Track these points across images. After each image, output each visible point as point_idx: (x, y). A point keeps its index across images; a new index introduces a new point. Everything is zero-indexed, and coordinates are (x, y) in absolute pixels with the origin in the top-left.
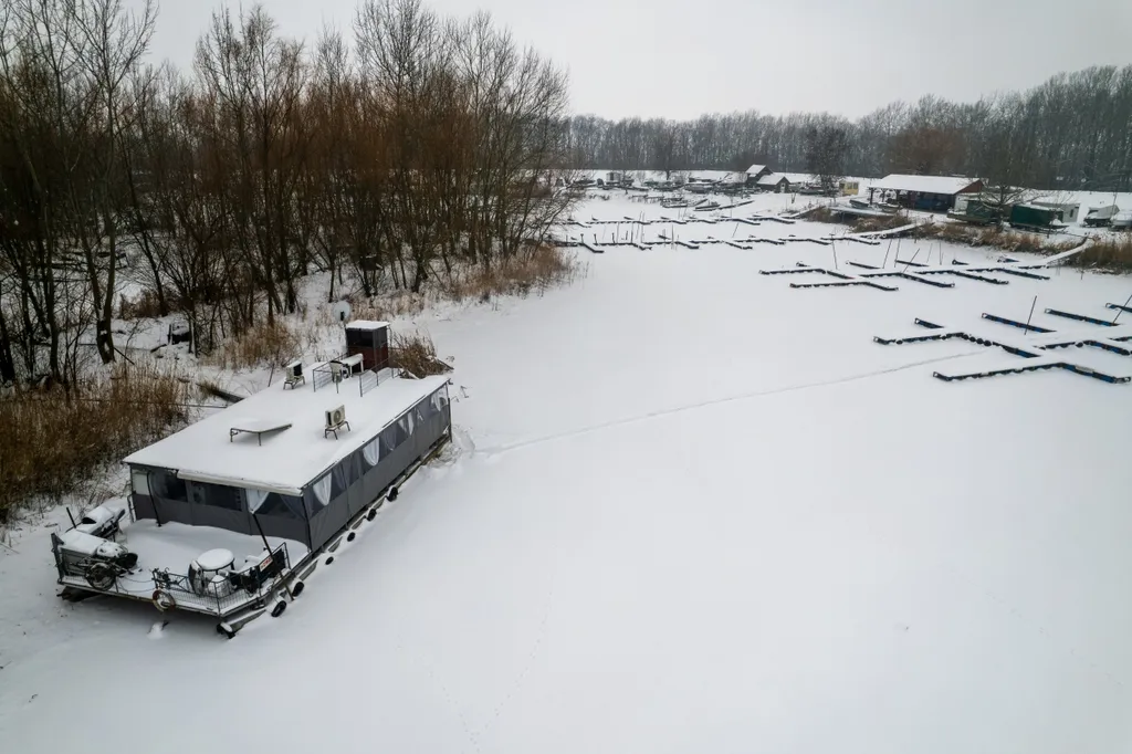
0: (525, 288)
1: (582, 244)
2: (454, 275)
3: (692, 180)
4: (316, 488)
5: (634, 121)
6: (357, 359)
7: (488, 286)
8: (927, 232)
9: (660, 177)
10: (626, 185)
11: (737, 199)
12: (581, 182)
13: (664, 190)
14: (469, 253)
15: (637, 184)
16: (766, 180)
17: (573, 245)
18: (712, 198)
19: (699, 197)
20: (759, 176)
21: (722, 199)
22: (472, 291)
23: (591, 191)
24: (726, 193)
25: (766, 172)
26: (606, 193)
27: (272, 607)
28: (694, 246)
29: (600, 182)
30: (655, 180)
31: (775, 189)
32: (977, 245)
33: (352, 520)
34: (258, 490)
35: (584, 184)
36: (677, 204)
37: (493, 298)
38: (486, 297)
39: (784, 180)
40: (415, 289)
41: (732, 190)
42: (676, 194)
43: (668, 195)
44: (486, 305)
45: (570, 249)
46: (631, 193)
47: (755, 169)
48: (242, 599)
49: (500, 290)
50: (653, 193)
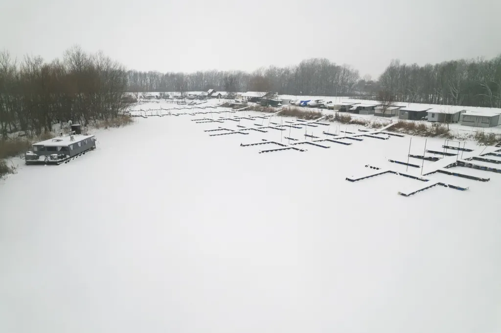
0: (119, 126)
1: (141, 116)
2: (96, 122)
3: (190, 95)
4: (70, 146)
5: (172, 73)
6: (74, 132)
7: (107, 125)
8: (251, 109)
9: (179, 94)
10: (167, 97)
11: (203, 101)
12: (149, 97)
13: (179, 99)
14: (102, 118)
15: (170, 97)
16: (214, 94)
17: (138, 116)
18: (195, 101)
19: (191, 101)
20: (212, 93)
21: (198, 101)
22: (102, 126)
23: (152, 100)
24: (200, 99)
25: (214, 91)
26: (158, 100)
27: (65, 162)
28: (178, 115)
29: (157, 96)
30: (177, 95)
31: (217, 97)
32: (262, 111)
33: (77, 155)
34: (60, 147)
35: (150, 98)
36: (183, 103)
37: (108, 128)
38: (106, 128)
39: (220, 94)
40: (85, 126)
41: (202, 98)
42: (183, 100)
43: (181, 100)
44: (106, 130)
45: (137, 117)
46: (167, 100)
47: (210, 91)
48: (60, 160)
49: (111, 126)
50: (175, 100)
